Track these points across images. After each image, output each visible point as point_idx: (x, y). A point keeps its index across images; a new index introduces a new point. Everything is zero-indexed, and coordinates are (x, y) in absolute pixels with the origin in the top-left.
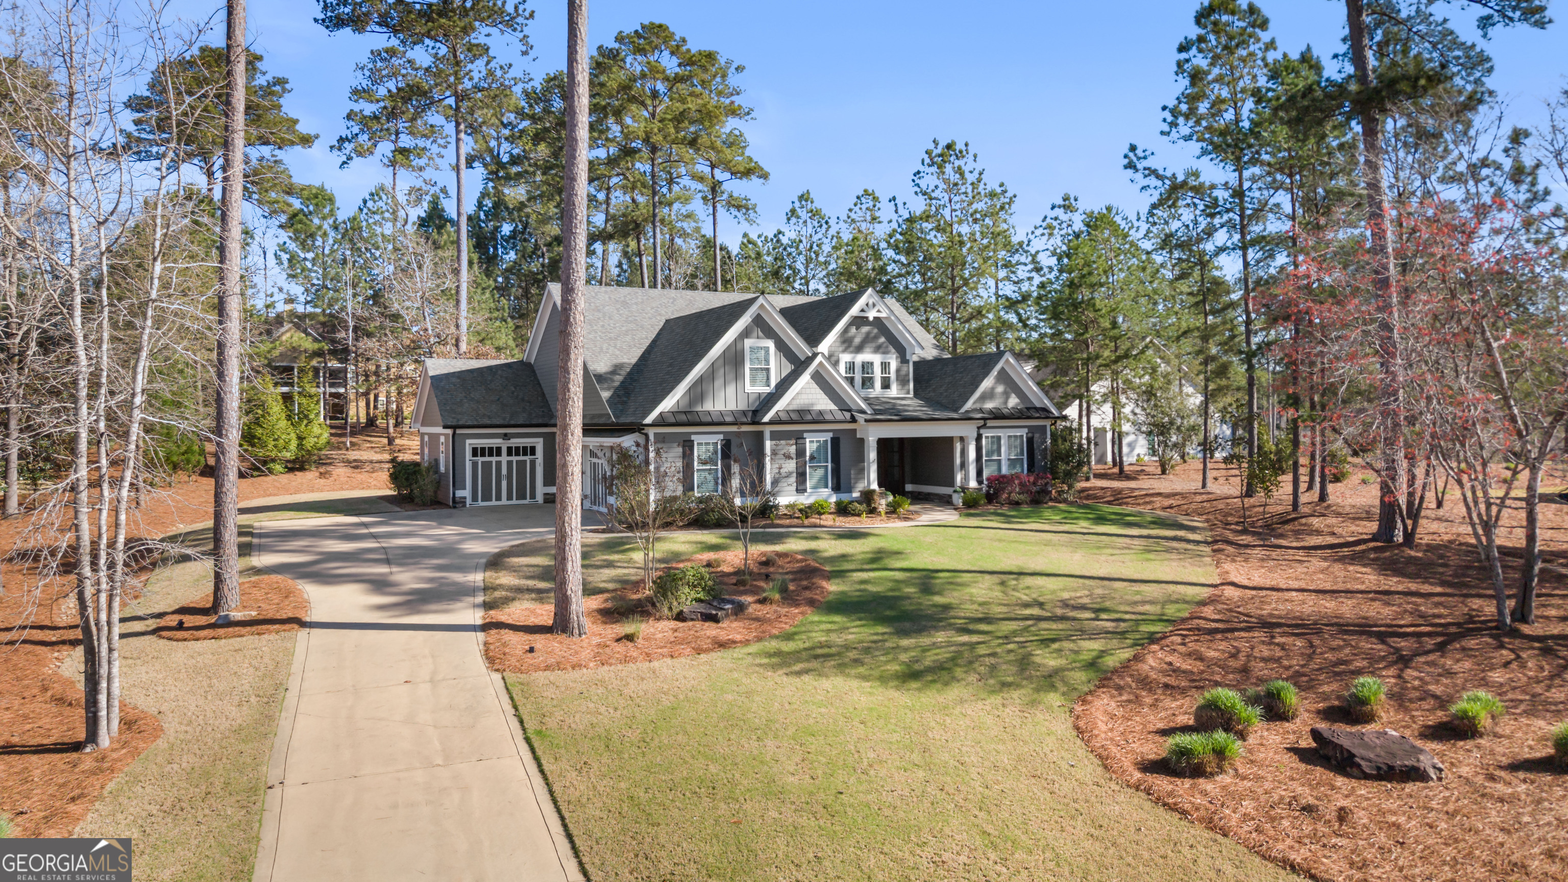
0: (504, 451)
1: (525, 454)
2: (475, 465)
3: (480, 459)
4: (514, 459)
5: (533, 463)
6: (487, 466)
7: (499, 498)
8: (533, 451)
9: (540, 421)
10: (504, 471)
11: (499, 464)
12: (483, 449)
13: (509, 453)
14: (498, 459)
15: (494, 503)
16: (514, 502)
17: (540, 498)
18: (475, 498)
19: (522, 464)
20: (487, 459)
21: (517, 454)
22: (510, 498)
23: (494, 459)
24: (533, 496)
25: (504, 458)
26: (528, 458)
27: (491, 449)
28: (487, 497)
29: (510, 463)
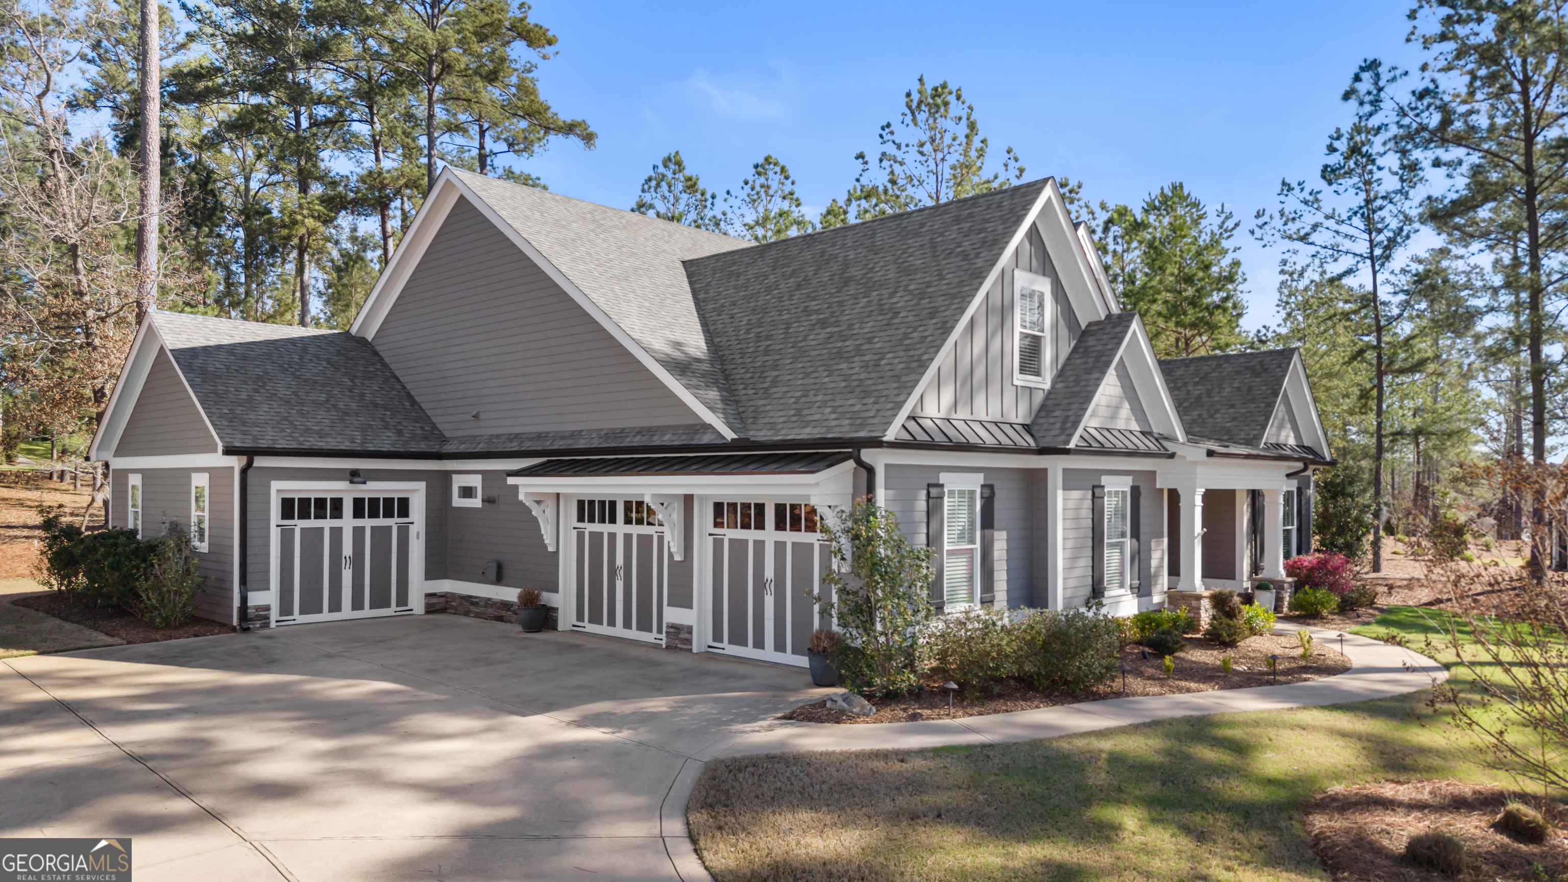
0: (348, 508)
1: (389, 514)
2: (287, 536)
3: (299, 525)
4: (367, 523)
5: (404, 532)
6: (312, 538)
7: (335, 606)
8: (404, 507)
9: (423, 447)
10: (347, 549)
11: (337, 533)
12: (305, 502)
13: (358, 512)
14: (336, 523)
15: (326, 616)
16: (367, 612)
17: (417, 603)
18: (286, 608)
19: (382, 534)
20: (312, 523)
21: (374, 514)
22: (357, 604)
23: (327, 524)
24: (403, 600)
25: (348, 522)
26: (393, 522)
27: (320, 503)
28: (311, 605)
29: (358, 533)
